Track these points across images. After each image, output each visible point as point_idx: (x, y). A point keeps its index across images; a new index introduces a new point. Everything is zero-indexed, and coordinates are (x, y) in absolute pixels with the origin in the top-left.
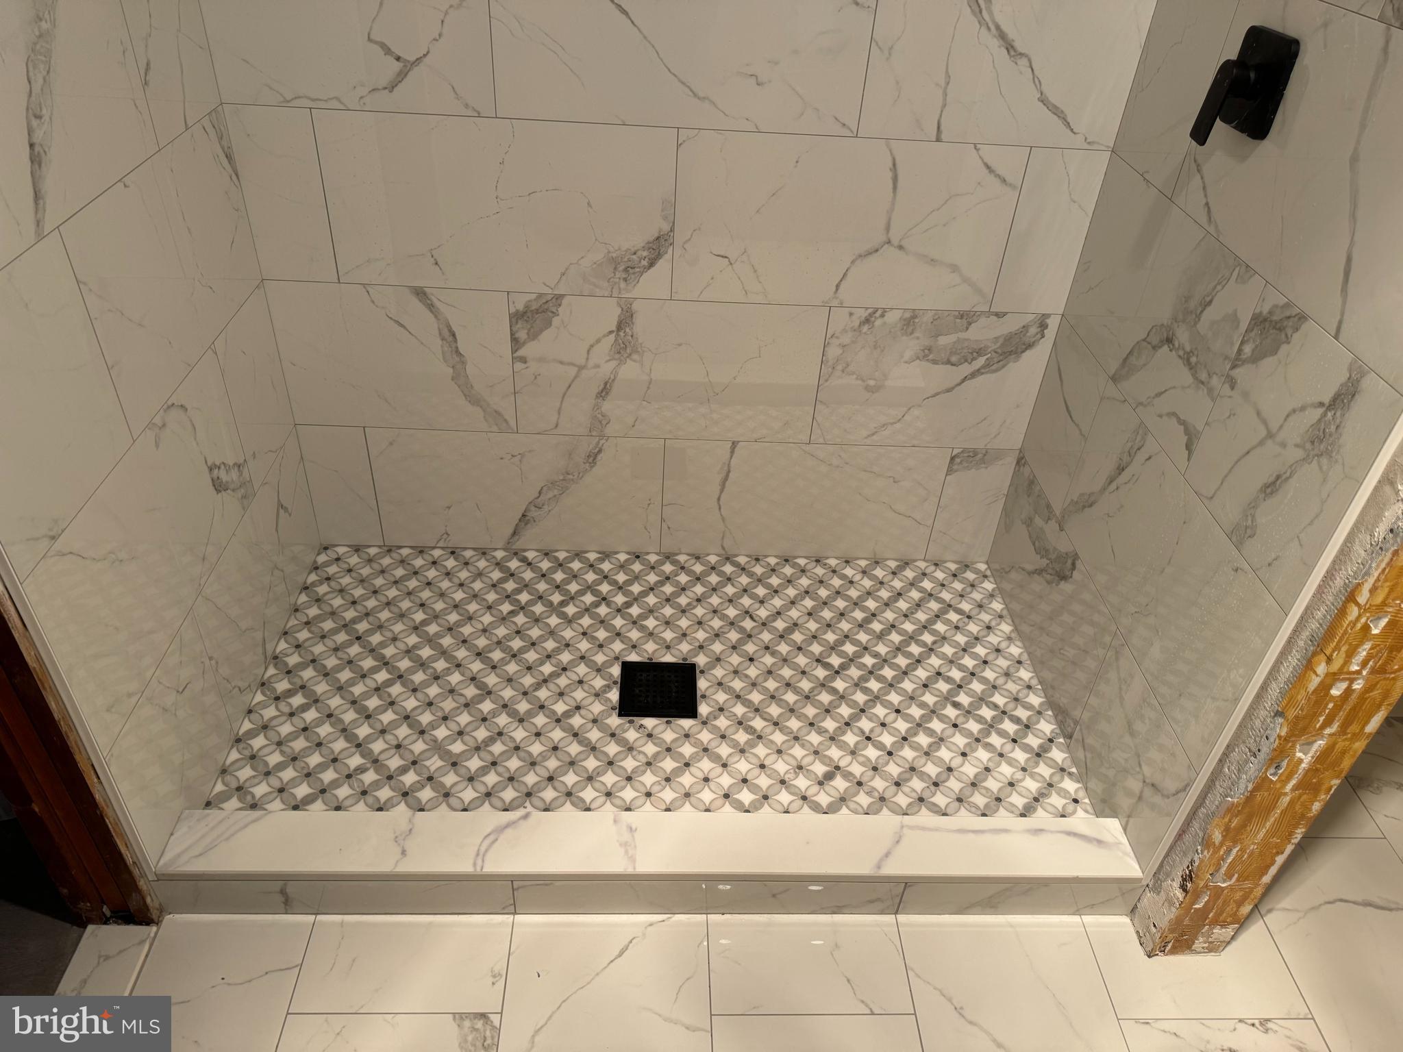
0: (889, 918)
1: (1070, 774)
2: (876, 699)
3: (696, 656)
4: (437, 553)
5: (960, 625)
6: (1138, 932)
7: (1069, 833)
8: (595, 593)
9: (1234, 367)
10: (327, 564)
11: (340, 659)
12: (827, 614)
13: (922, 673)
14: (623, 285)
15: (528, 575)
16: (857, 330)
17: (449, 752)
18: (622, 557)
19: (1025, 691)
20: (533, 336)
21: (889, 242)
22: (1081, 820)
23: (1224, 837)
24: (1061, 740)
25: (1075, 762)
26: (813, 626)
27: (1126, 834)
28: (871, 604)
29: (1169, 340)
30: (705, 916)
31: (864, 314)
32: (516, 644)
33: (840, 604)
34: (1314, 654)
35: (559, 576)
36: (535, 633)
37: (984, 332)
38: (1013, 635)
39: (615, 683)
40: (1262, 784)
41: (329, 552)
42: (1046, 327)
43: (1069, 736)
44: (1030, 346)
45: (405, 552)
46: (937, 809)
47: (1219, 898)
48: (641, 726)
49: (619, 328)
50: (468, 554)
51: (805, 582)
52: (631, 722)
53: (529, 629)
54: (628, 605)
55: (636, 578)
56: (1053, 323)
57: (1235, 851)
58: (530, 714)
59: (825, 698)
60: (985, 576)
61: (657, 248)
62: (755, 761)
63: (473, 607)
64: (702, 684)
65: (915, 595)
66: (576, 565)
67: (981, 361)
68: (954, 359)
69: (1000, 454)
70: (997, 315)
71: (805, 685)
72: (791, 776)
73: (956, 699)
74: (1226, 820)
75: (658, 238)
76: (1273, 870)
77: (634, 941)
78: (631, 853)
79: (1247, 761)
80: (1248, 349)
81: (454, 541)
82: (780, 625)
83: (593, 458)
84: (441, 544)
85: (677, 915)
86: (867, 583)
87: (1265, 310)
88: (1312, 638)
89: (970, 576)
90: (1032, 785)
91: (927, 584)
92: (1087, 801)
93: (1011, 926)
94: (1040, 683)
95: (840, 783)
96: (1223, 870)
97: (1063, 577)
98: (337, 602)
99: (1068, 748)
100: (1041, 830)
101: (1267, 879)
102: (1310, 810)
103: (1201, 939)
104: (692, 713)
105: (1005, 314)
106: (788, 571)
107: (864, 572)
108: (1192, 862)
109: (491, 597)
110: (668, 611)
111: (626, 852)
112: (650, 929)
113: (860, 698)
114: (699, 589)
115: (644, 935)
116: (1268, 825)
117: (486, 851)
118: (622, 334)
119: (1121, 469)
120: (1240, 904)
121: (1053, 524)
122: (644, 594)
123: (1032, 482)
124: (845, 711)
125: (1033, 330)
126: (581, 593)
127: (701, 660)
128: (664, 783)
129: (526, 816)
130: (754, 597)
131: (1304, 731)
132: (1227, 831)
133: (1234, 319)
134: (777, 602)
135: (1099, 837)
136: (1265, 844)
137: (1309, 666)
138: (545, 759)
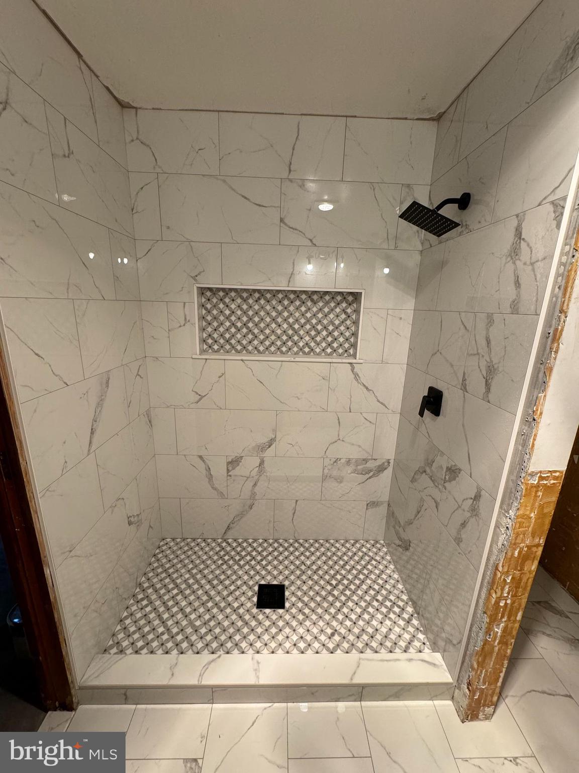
0: (358, 703)
1: (421, 631)
2: (349, 599)
3: (285, 581)
4: (199, 540)
5: (377, 566)
6: (456, 709)
7: (423, 661)
8: (251, 556)
9: (444, 483)
10: (163, 546)
11: (162, 584)
12: (331, 563)
13: (364, 587)
14: (261, 453)
15: (228, 549)
16: (333, 464)
17: (195, 625)
18: (261, 541)
19: (401, 594)
20: (233, 469)
21: (339, 439)
22: (427, 654)
23: (478, 666)
24: (416, 615)
25: (422, 626)
26: (326, 567)
27: (444, 660)
28: (346, 558)
29: (425, 472)
30: (286, 704)
31: (335, 460)
32: (222, 577)
33: (335, 558)
34: (490, 589)
35: (239, 549)
36: (229, 572)
37: (371, 465)
38: (395, 570)
39: (256, 593)
40: (486, 642)
41: (164, 541)
42: (390, 463)
43: (418, 614)
44: (386, 469)
45: (189, 540)
46: (372, 649)
47: (483, 694)
48: (265, 613)
49: (260, 465)
50: (209, 541)
51: (322, 549)
52: (261, 611)
53: (227, 571)
54: (262, 560)
55: (265, 549)
56: (392, 462)
57: (484, 671)
58: (225, 608)
59: (331, 599)
60: (384, 546)
61: (271, 443)
62: (305, 628)
63: (209, 562)
64: (287, 593)
65: (360, 554)
66: (245, 545)
67: (371, 474)
68: (363, 473)
69: (382, 503)
70: (374, 459)
71: (324, 593)
72: (319, 635)
73: (377, 598)
74: (477, 657)
75: (271, 440)
76: (501, 680)
77: (258, 718)
78: (258, 674)
79: (478, 632)
80: (447, 477)
81: (205, 536)
82: (314, 567)
83: (251, 507)
84: (201, 537)
85: (275, 704)
86: (344, 550)
87: (450, 466)
88: (488, 583)
89: (378, 546)
90: (407, 636)
91: (364, 550)
92: (428, 643)
93: (406, 706)
94: (406, 590)
95: (337, 638)
96: (481, 680)
97: (407, 549)
98: (164, 561)
99: (418, 619)
100: (412, 659)
101: (499, 684)
102: (507, 652)
103: (481, 714)
104: (283, 607)
105: (377, 459)
106: (317, 545)
107: (343, 545)
108: (469, 676)
109: (215, 558)
110: (275, 562)
111: (256, 674)
112: (265, 711)
113: (343, 598)
114: (286, 553)
115: (262, 714)
116: (493, 659)
117: (204, 673)
118: (261, 467)
119: (418, 512)
120: (492, 696)
121: (401, 528)
122: (267, 556)
123: (393, 513)
124: (338, 604)
125: (386, 464)
126: (246, 556)
127: (286, 583)
128: (272, 639)
129: (219, 657)
130: (305, 556)
131: (495, 620)
132: (478, 663)
133: (441, 467)
134: (313, 558)
135: (434, 663)
136: (494, 669)
137: (490, 594)
138: (229, 628)
